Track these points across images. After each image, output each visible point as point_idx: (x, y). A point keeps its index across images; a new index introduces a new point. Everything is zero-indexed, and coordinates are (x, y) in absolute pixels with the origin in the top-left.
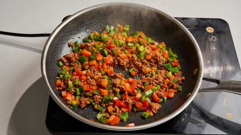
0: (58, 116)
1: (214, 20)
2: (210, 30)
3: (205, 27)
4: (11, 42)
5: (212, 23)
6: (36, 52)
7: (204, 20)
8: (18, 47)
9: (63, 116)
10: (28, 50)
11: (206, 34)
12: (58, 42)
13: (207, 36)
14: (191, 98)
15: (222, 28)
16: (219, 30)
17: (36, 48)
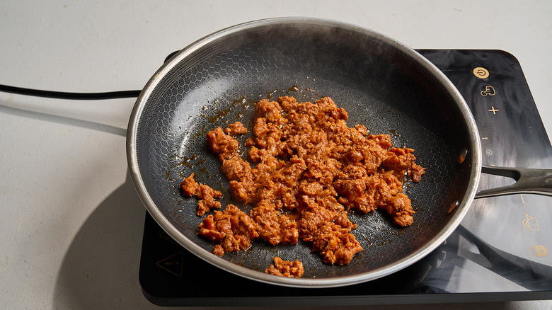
0: (166, 264)
1: (487, 54)
2: (481, 73)
3: (470, 67)
4: (53, 114)
5: (483, 59)
6: (108, 131)
7: (468, 54)
8: (70, 124)
9: (177, 263)
10: (91, 128)
11: (473, 83)
12: (159, 104)
13: (476, 86)
14: (460, 212)
15: (507, 69)
16: (500, 72)
17: (108, 124)
